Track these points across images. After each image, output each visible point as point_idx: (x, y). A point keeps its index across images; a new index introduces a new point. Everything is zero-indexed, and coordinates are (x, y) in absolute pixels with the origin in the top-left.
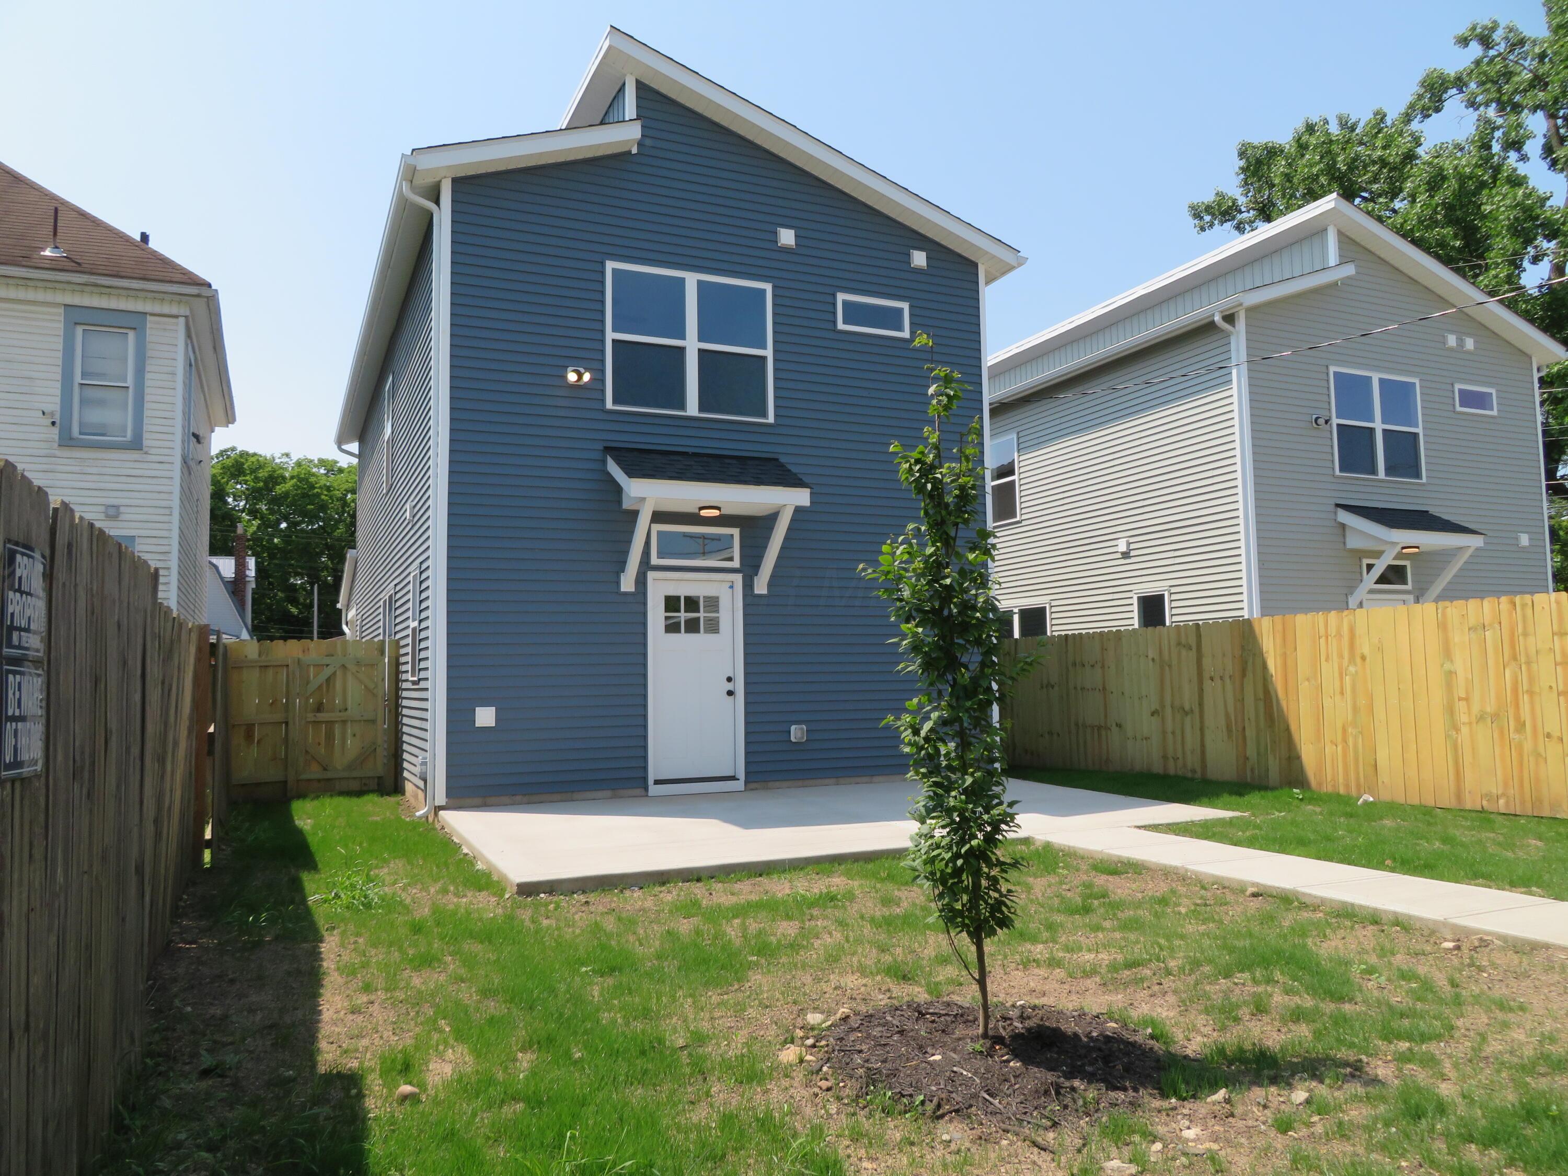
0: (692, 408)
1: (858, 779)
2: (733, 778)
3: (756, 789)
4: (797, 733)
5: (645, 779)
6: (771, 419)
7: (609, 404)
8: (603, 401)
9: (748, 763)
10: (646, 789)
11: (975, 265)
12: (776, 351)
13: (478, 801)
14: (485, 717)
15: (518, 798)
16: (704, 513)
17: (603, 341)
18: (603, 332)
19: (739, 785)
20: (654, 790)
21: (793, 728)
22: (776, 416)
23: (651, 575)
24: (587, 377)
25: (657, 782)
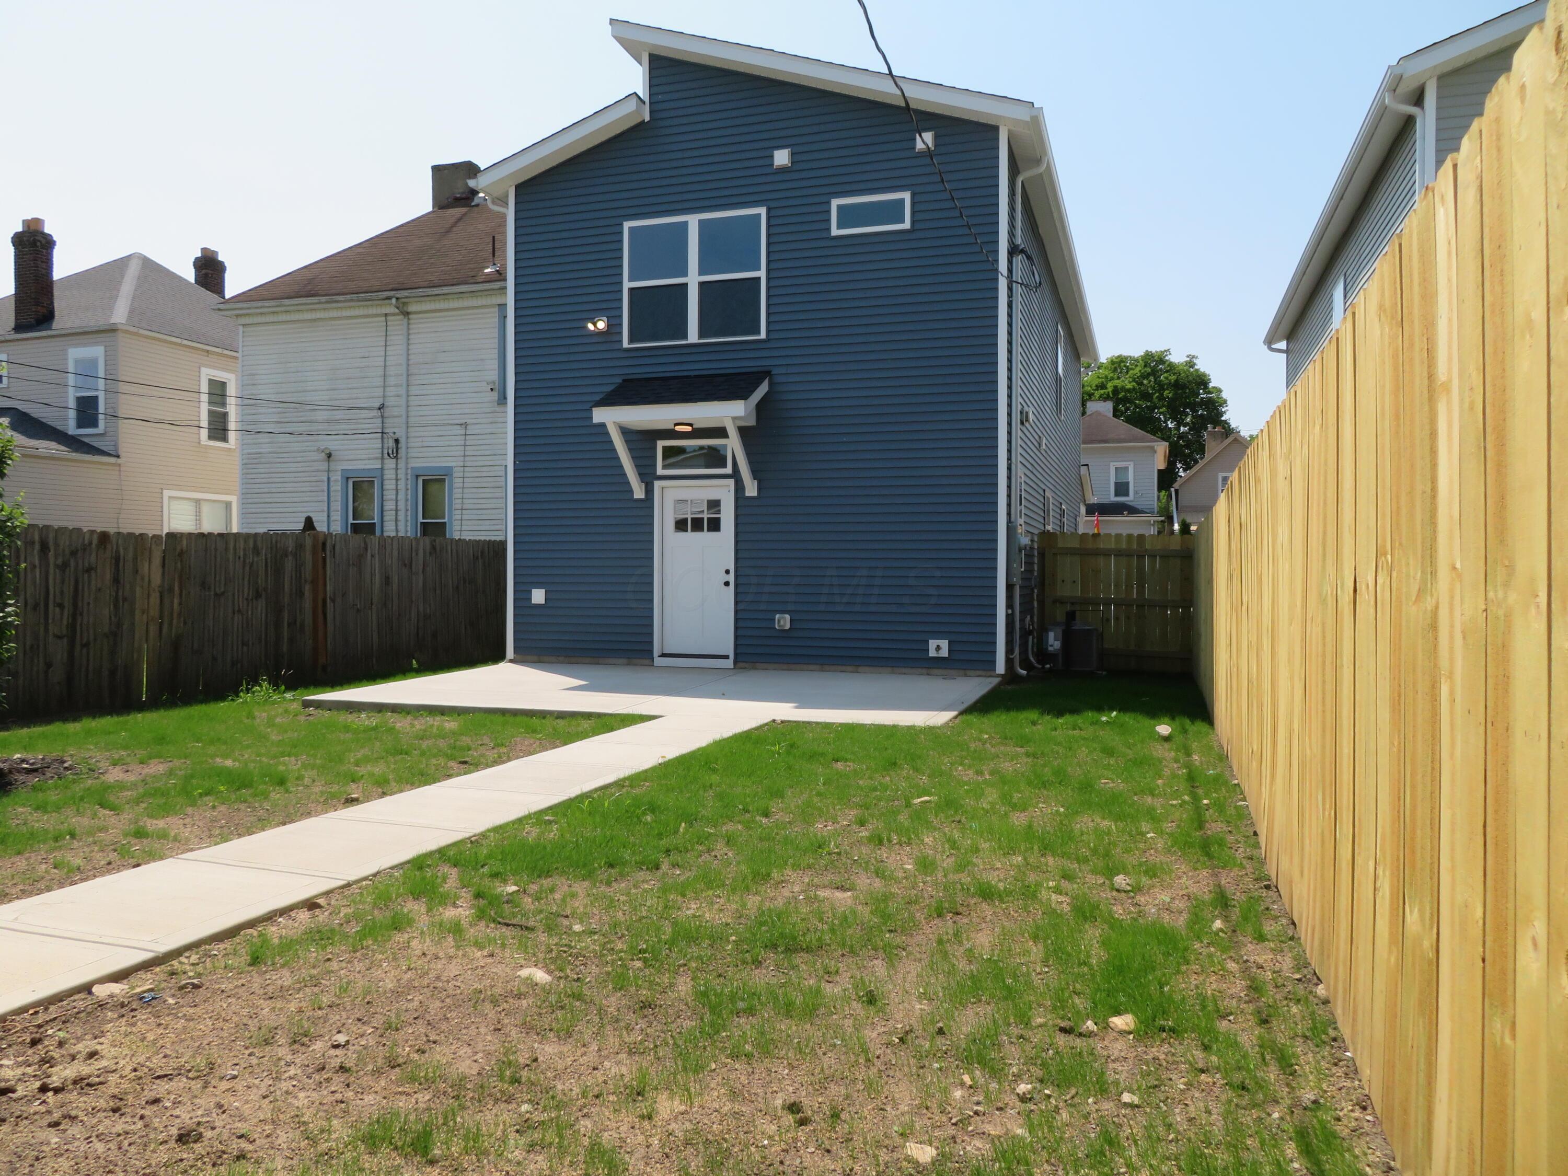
0: (693, 336)
1: (843, 668)
2: (727, 657)
3: (745, 668)
4: (784, 621)
5: (651, 651)
6: (763, 335)
7: (626, 344)
8: (621, 341)
9: (736, 646)
10: (653, 659)
11: (995, 129)
12: (769, 271)
13: (535, 658)
14: (538, 596)
15: (561, 659)
16: (678, 428)
17: (621, 291)
18: (621, 283)
19: (729, 663)
20: (658, 661)
21: (777, 616)
22: (768, 332)
23: (657, 484)
24: (601, 325)
25: (664, 655)
